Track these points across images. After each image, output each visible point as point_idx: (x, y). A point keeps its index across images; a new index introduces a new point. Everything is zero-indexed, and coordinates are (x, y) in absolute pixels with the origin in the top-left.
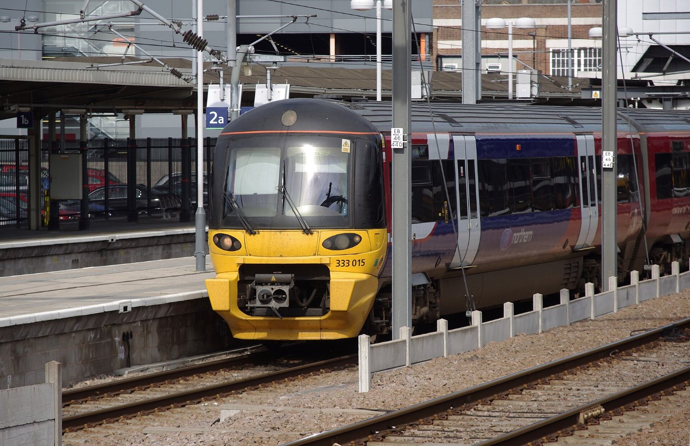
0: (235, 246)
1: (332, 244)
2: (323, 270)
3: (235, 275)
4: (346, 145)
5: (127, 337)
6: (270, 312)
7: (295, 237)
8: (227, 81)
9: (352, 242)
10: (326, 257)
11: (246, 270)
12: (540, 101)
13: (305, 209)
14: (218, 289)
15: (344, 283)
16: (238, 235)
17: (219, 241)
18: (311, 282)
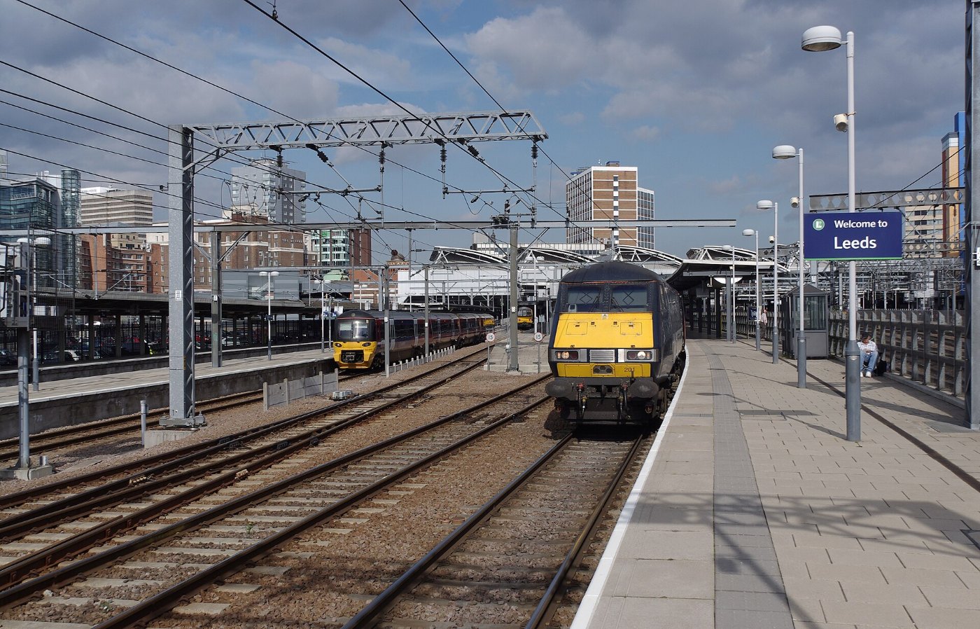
0: (341, 346)
1: (364, 345)
2: (362, 351)
3: (340, 353)
4: (367, 321)
5: (315, 368)
6: (349, 362)
7: (355, 344)
8: (327, 306)
9: (369, 344)
10: (363, 348)
11: (343, 351)
12: (398, 311)
13: (357, 337)
14: (336, 356)
15: (367, 355)
16: (341, 343)
17: (336, 345)
18: (359, 355)
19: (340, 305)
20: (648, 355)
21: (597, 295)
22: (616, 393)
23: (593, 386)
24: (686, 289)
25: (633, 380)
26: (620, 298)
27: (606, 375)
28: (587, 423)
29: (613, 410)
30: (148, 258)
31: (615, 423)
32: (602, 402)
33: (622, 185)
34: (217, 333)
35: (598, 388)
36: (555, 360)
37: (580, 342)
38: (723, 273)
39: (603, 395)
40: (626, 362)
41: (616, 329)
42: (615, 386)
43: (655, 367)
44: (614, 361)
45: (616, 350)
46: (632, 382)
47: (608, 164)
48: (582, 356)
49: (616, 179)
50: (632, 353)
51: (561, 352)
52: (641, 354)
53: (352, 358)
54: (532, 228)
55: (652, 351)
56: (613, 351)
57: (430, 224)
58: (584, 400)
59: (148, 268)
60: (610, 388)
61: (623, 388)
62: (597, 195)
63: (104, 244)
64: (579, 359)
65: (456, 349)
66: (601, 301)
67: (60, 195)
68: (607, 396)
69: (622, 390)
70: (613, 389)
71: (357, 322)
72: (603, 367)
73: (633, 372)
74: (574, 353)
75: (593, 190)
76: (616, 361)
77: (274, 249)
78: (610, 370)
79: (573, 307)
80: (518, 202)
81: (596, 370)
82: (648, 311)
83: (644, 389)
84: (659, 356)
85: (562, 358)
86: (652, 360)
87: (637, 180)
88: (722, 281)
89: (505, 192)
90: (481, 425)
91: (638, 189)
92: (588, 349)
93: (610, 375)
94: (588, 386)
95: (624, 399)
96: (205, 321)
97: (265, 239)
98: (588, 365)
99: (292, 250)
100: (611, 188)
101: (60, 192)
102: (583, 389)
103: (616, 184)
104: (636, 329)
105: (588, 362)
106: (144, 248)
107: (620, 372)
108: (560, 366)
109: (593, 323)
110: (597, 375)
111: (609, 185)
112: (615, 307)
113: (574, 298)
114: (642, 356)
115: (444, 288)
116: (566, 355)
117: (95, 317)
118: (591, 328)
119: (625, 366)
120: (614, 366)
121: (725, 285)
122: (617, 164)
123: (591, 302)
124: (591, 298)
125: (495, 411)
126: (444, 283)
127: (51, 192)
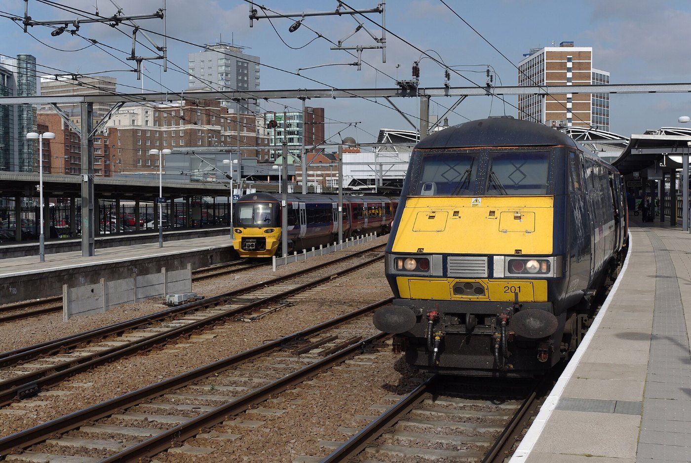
0: (241, 232)
1: (267, 232)
2: (264, 238)
3: (241, 240)
4: (270, 205)
5: (211, 257)
6: (250, 250)
7: (257, 229)
8: (239, 188)
9: (272, 231)
10: (265, 235)
11: (244, 239)
12: (323, 193)
13: (259, 222)
14: (236, 243)
15: (270, 242)
16: (242, 229)
17: (236, 231)
18: (261, 242)
19: (252, 187)
20: (544, 267)
21: (468, 168)
22: (489, 328)
23: (453, 315)
24: (636, 171)
25: (518, 307)
26: (503, 173)
27: (474, 298)
28: (445, 372)
29: (486, 354)
30: (105, 142)
31: (490, 374)
32: (468, 341)
33: (576, 66)
34: (87, 218)
35: (462, 317)
36: (393, 271)
37: (433, 245)
38: (680, 150)
39: (470, 330)
40: (505, 278)
41: (493, 223)
42: (489, 316)
43: (554, 286)
44: (486, 275)
45: (490, 257)
46: (516, 310)
47: (562, 45)
48: (436, 268)
49: (569, 60)
50: (517, 262)
51: (404, 260)
52: (532, 264)
53: (252, 245)
54: (447, 95)
55: (551, 259)
56: (486, 258)
57: (326, 92)
58: (437, 338)
59: (105, 151)
60: (481, 319)
61: (501, 320)
62: (549, 76)
63: (63, 128)
64: (432, 272)
65: (378, 235)
66: (474, 178)
67: (16, 79)
68: (477, 331)
69: (499, 322)
70: (487, 321)
71: (260, 206)
72: (468, 285)
73: (516, 295)
74: (422, 260)
75: (545, 71)
76: (491, 276)
77: (228, 133)
78: (480, 290)
79: (428, 188)
80: (358, 29)
81: (457, 290)
82: (548, 194)
83: (534, 323)
84: (563, 267)
85: (404, 269)
86: (550, 275)
87: (591, 61)
88: (678, 159)
89: (340, 14)
90: (314, 357)
91: (592, 70)
92: (445, 256)
93: (481, 298)
94: (447, 314)
95: (502, 336)
96: (121, 203)
97: (218, 123)
98: (444, 281)
99: (245, 133)
100: (564, 69)
101: (16, 75)
102: (436, 320)
103: (570, 65)
104: (527, 222)
105: (445, 275)
106: (102, 132)
107: (496, 293)
108: (401, 282)
109: (456, 213)
110: (458, 297)
111: (563, 66)
112: (495, 187)
113: (433, 173)
114: (533, 267)
115: (381, 171)
116: (411, 264)
117: (50, 199)
118: (452, 221)
119: (504, 283)
120: (485, 283)
121: (680, 166)
122: (571, 44)
123: (458, 179)
124: (456, 173)
125: (345, 333)
126: (381, 165)
127: (7, 77)
